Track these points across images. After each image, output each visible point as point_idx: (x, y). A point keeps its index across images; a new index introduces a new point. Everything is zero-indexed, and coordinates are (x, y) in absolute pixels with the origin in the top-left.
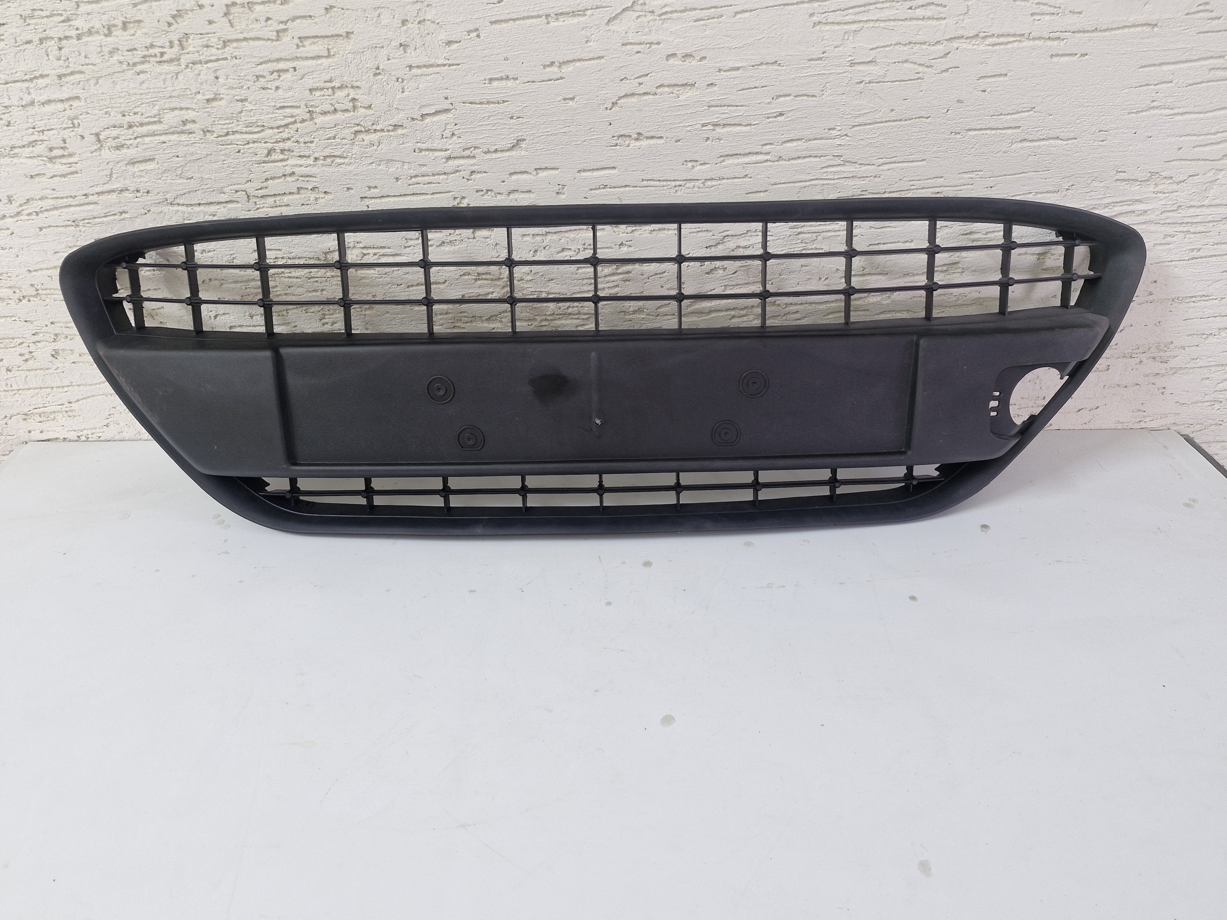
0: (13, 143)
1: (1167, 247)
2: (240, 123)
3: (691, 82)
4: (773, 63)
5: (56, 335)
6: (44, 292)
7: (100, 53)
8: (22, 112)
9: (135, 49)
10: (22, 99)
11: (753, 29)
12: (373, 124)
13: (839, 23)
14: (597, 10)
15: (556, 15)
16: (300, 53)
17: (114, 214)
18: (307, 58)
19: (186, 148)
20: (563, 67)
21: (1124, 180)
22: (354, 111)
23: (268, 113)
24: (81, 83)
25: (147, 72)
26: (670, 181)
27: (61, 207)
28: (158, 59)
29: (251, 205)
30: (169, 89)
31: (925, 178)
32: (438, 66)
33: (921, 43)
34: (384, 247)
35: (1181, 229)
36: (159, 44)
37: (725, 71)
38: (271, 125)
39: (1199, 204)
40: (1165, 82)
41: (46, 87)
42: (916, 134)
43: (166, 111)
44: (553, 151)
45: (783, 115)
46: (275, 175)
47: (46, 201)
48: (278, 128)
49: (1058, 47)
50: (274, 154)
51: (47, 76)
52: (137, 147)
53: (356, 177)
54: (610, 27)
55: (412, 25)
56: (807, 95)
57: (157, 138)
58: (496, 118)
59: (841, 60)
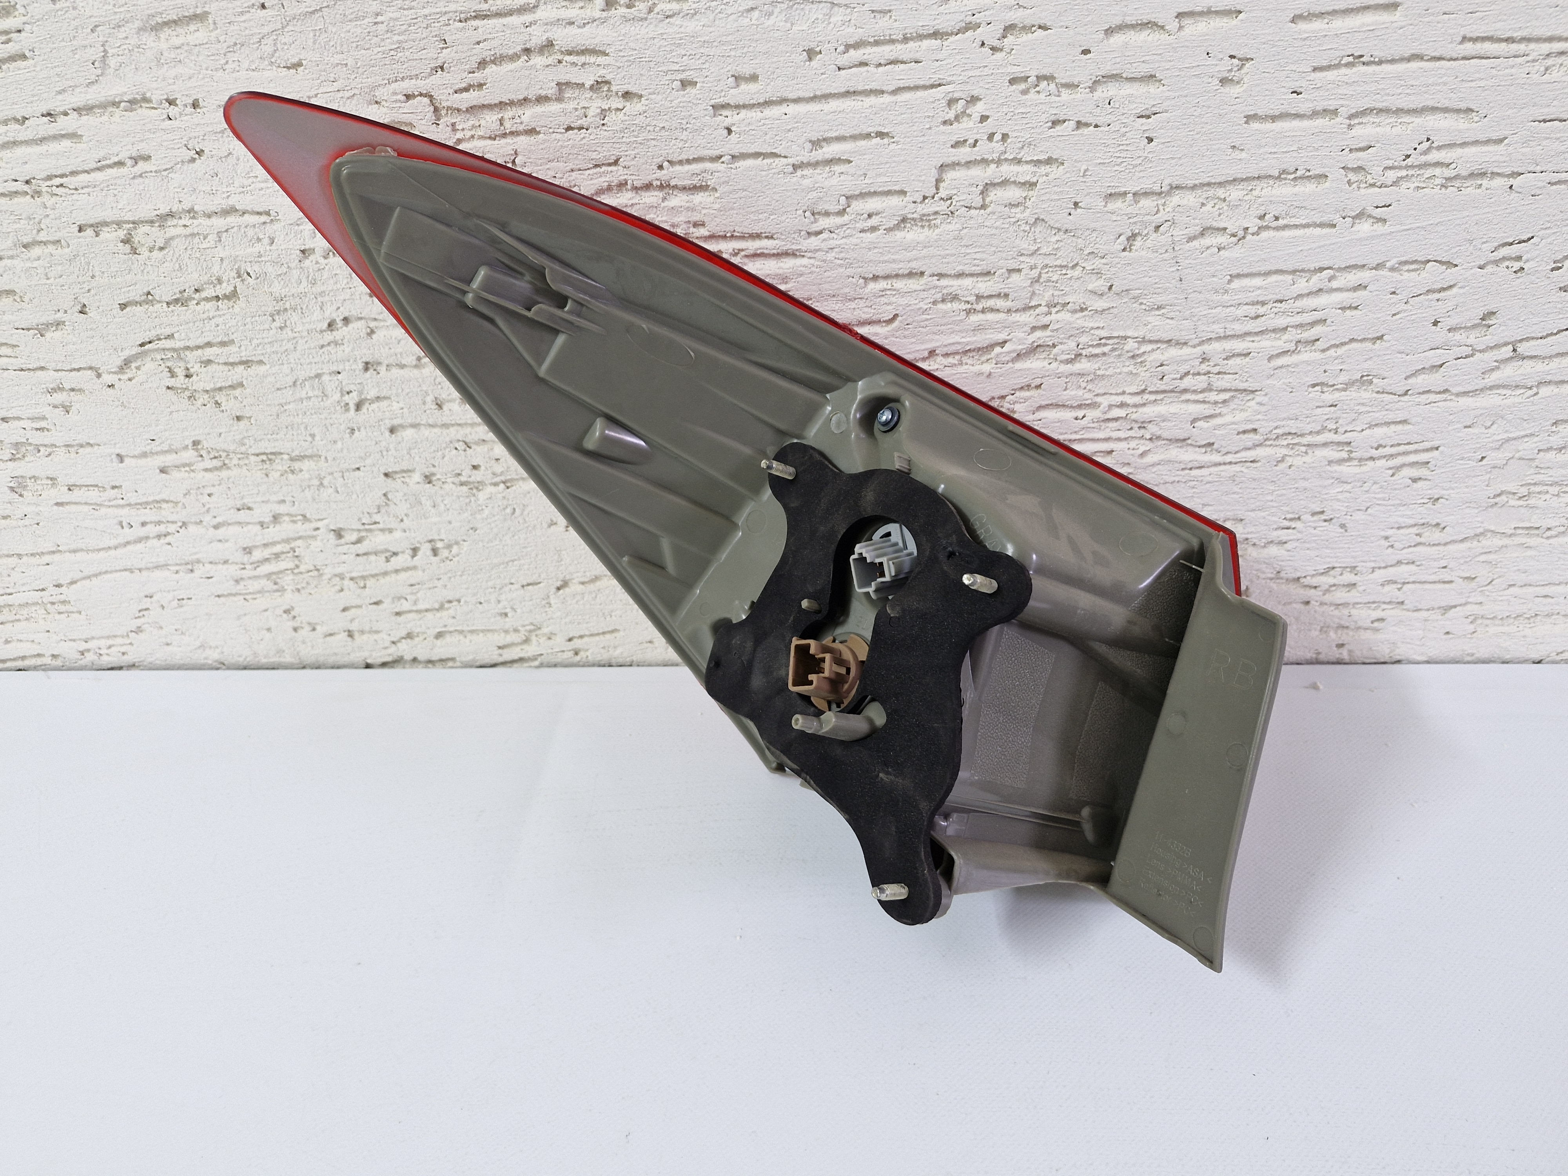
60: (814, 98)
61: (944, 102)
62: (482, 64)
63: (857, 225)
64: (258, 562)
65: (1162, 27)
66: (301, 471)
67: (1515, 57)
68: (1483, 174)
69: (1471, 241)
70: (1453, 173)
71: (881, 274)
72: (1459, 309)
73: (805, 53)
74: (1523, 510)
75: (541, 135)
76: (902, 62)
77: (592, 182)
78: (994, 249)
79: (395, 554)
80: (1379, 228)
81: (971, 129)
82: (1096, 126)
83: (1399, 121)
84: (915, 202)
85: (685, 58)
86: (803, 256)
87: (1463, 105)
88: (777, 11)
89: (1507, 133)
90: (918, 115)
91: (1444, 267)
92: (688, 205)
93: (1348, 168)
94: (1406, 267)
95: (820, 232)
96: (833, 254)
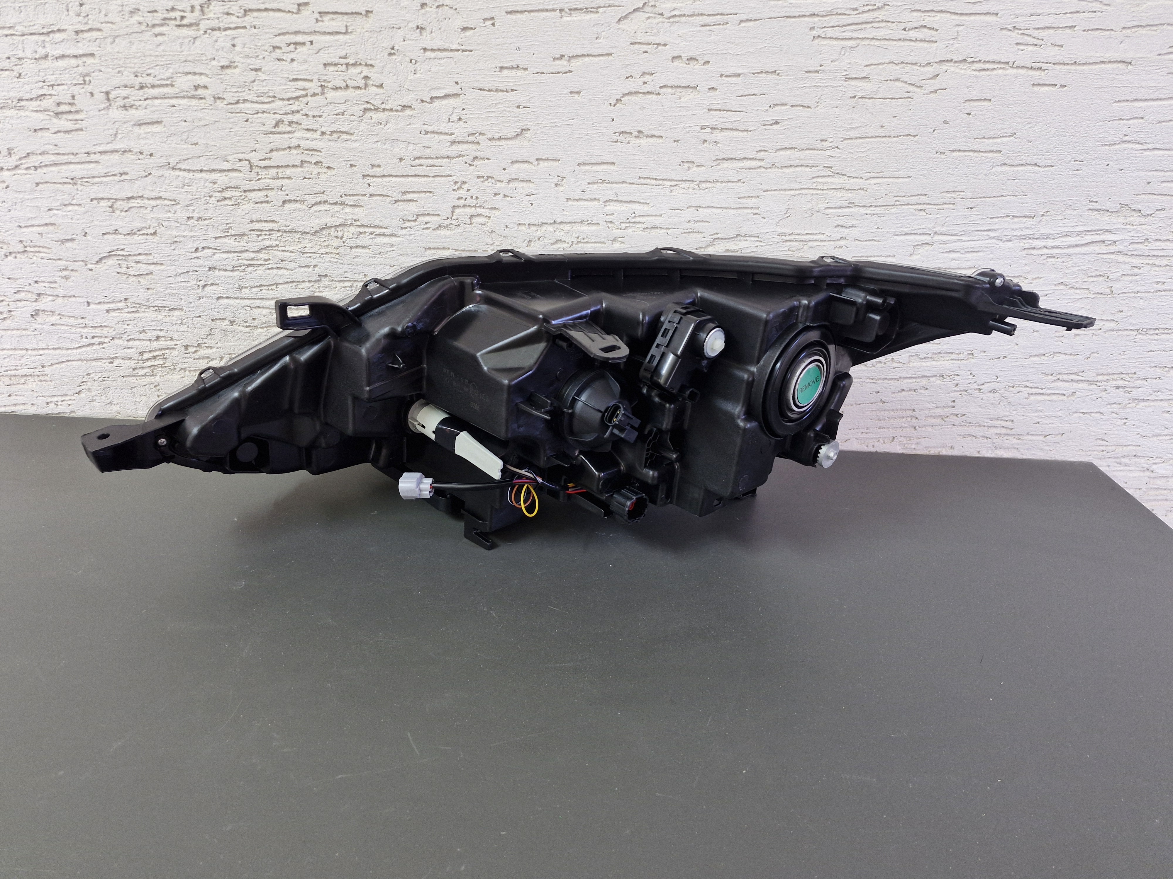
0: (21, 95)
1: (1134, 278)
2: (251, 92)
3: (693, 84)
4: (772, 72)
5: (39, 295)
6: (32, 249)
7: (120, 12)
8: (34, 65)
9: (156, 11)
10: (36, 52)
11: (755, 38)
12: (383, 103)
13: (837, 39)
14: (609, 8)
15: (570, 10)
16: (319, 27)
17: (114, 175)
18: (324, 33)
19: (195, 113)
20: (572, 61)
21: (1096, 210)
22: (365, 89)
23: (281, 84)
24: (98, 40)
25: (164, 34)
26: (666, 180)
27: (61, 164)
28: (178, 23)
29: (253, 175)
30: (184, 53)
31: (910, 195)
32: (452, 50)
33: (912, 64)
34: (381, 227)
35: (1147, 261)
36: (180, 8)
37: (726, 76)
38: (281, 97)
39: (1165, 238)
40: (1137, 118)
41: (62, 41)
42: (903, 151)
43: (179, 75)
44: (555, 142)
45: (779, 123)
46: (280, 147)
47: (46, 156)
48: (289, 99)
49: (1039, 77)
50: (281, 125)
51: (64, 30)
52: (146, 108)
53: (360, 155)
54: (621, 26)
55: (430, 9)
56: (802, 106)
57: (167, 101)
58: (503, 105)
59: (836, 74)
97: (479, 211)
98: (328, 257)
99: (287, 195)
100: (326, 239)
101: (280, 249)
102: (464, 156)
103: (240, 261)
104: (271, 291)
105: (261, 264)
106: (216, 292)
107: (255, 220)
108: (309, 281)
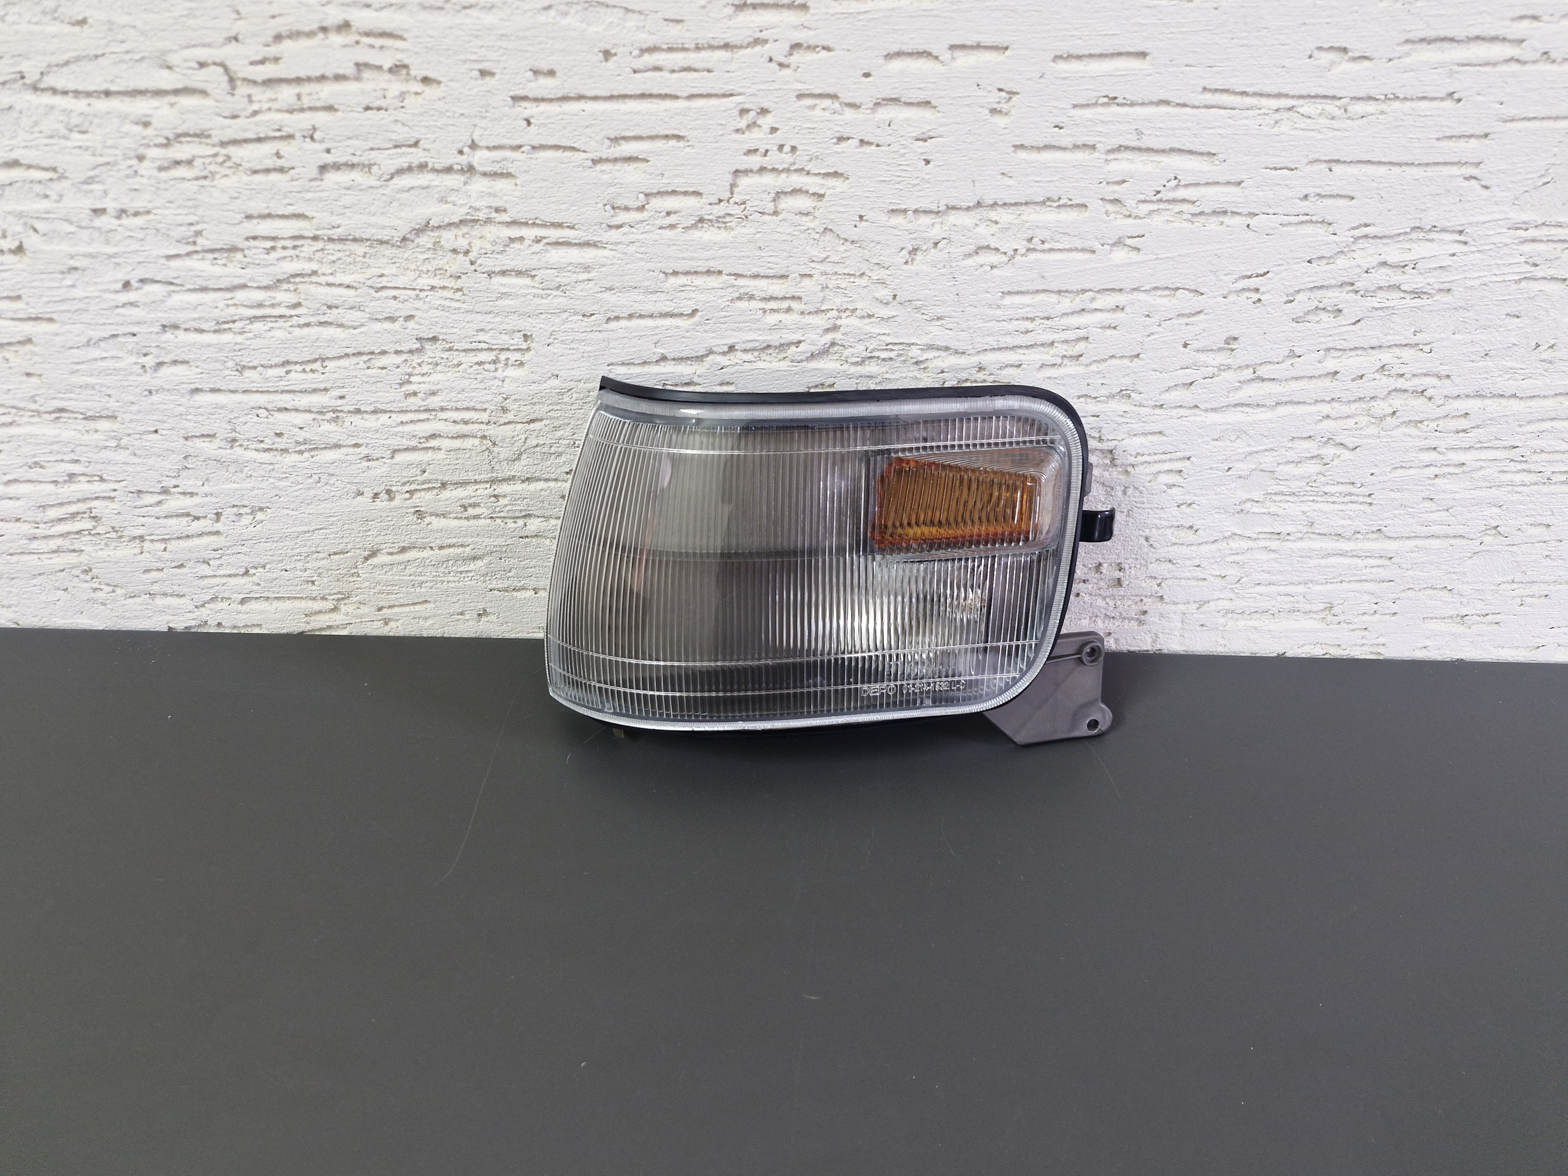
60: (611, 97)
61: (736, 112)
62: (278, 38)
63: (657, 222)
64: (53, 521)
65: (936, 58)
66: (96, 431)
67: (1248, 109)
68: (1225, 212)
69: (1214, 272)
70: (1197, 210)
71: (680, 270)
72: (1204, 334)
73: (601, 55)
74: (1265, 517)
75: (339, 114)
76: (696, 70)
77: (392, 162)
78: (786, 254)
79: (197, 518)
80: (1134, 255)
81: (761, 140)
82: (878, 146)
83: (1151, 159)
84: (711, 204)
85: (483, 49)
86: (605, 248)
87: (1204, 149)
88: (572, 11)
89: (1243, 177)
90: (711, 122)
91: (1192, 295)
92: (489, 190)
93: (1105, 200)
94: (1159, 293)
95: (620, 226)
96: (634, 248)
97: (797, 180)
98: (435, 298)
99: (328, 151)
100: (429, 255)
101: (323, 279)
102: (765, 41)
103: (232, 310)
104: (311, 375)
105: (281, 317)
106: (184, 380)
107: (255, 213)
108: (397, 352)
